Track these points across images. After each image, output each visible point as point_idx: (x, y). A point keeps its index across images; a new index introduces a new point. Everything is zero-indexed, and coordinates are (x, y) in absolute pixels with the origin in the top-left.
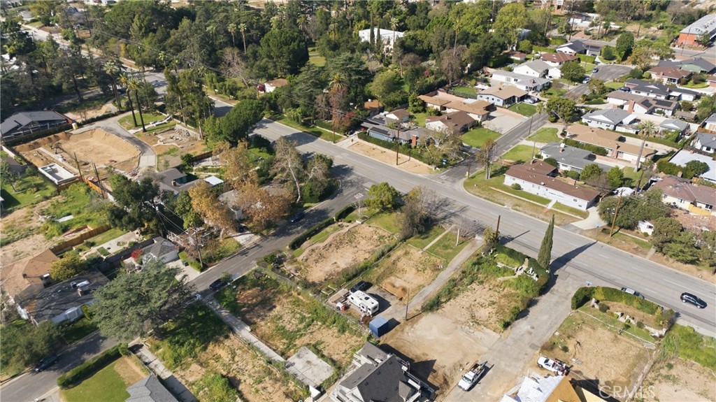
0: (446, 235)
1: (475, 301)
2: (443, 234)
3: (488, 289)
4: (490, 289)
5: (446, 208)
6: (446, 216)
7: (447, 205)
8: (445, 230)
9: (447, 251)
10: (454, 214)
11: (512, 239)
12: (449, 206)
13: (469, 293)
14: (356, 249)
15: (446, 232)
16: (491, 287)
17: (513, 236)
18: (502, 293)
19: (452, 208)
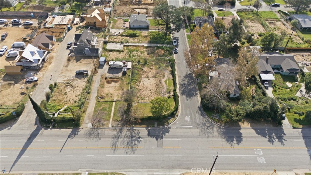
0: (110, 118)
1: (74, 92)
2: (112, 117)
3: (71, 100)
4: (69, 101)
5: (126, 140)
6: (121, 132)
7: (128, 143)
8: (112, 120)
9: (102, 107)
10: (118, 137)
11: (69, 137)
12: (126, 143)
13: (78, 94)
14: (149, 89)
15: (111, 119)
16: (69, 102)
17: (69, 139)
18: (63, 101)
19: (123, 142)
